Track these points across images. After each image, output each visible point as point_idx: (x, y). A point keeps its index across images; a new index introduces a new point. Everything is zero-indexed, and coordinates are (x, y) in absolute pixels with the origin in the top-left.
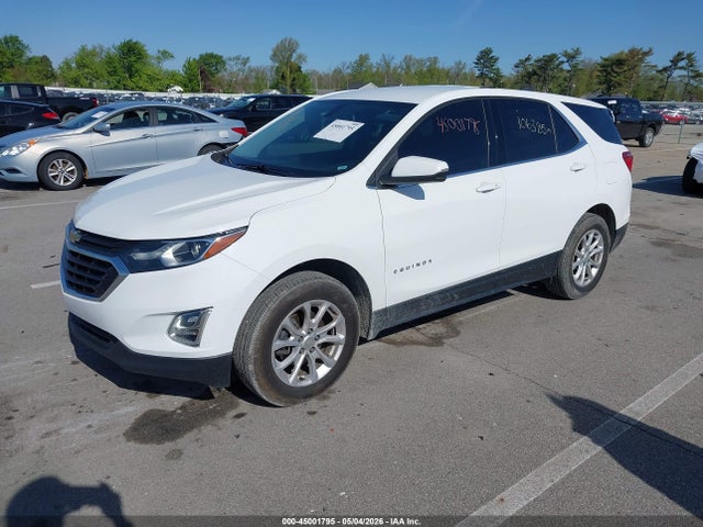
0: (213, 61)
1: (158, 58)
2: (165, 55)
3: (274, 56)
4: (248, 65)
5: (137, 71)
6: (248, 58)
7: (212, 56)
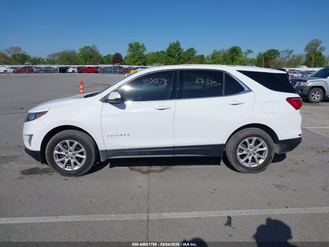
0: (274, 53)
1: (246, 53)
2: (250, 51)
3: (307, 49)
4: (292, 54)
5: (235, 59)
6: (292, 51)
7: (273, 50)
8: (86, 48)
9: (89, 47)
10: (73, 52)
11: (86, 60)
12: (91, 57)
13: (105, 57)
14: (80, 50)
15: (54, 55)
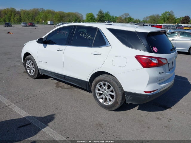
8: (166, 13)
9: (168, 12)
10: (158, 16)
11: (164, 21)
12: (168, 19)
13: (178, 19)
14: (162, 14)
15: (147, 18)
